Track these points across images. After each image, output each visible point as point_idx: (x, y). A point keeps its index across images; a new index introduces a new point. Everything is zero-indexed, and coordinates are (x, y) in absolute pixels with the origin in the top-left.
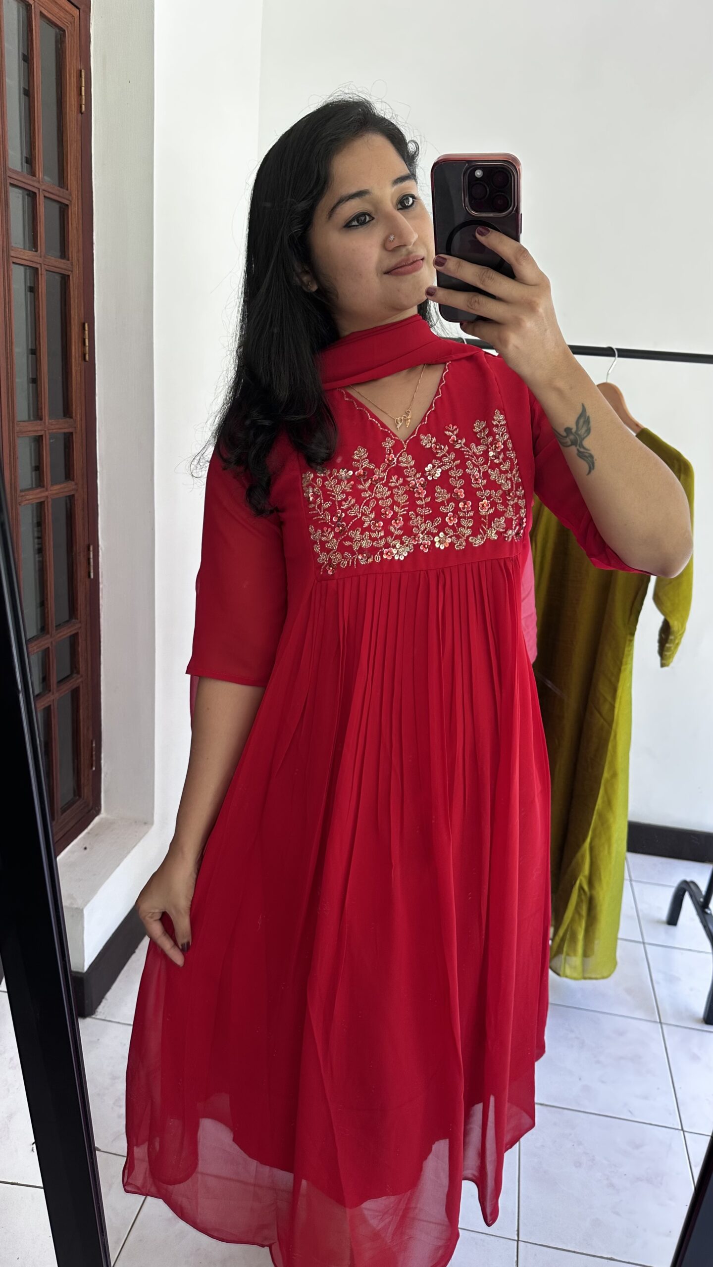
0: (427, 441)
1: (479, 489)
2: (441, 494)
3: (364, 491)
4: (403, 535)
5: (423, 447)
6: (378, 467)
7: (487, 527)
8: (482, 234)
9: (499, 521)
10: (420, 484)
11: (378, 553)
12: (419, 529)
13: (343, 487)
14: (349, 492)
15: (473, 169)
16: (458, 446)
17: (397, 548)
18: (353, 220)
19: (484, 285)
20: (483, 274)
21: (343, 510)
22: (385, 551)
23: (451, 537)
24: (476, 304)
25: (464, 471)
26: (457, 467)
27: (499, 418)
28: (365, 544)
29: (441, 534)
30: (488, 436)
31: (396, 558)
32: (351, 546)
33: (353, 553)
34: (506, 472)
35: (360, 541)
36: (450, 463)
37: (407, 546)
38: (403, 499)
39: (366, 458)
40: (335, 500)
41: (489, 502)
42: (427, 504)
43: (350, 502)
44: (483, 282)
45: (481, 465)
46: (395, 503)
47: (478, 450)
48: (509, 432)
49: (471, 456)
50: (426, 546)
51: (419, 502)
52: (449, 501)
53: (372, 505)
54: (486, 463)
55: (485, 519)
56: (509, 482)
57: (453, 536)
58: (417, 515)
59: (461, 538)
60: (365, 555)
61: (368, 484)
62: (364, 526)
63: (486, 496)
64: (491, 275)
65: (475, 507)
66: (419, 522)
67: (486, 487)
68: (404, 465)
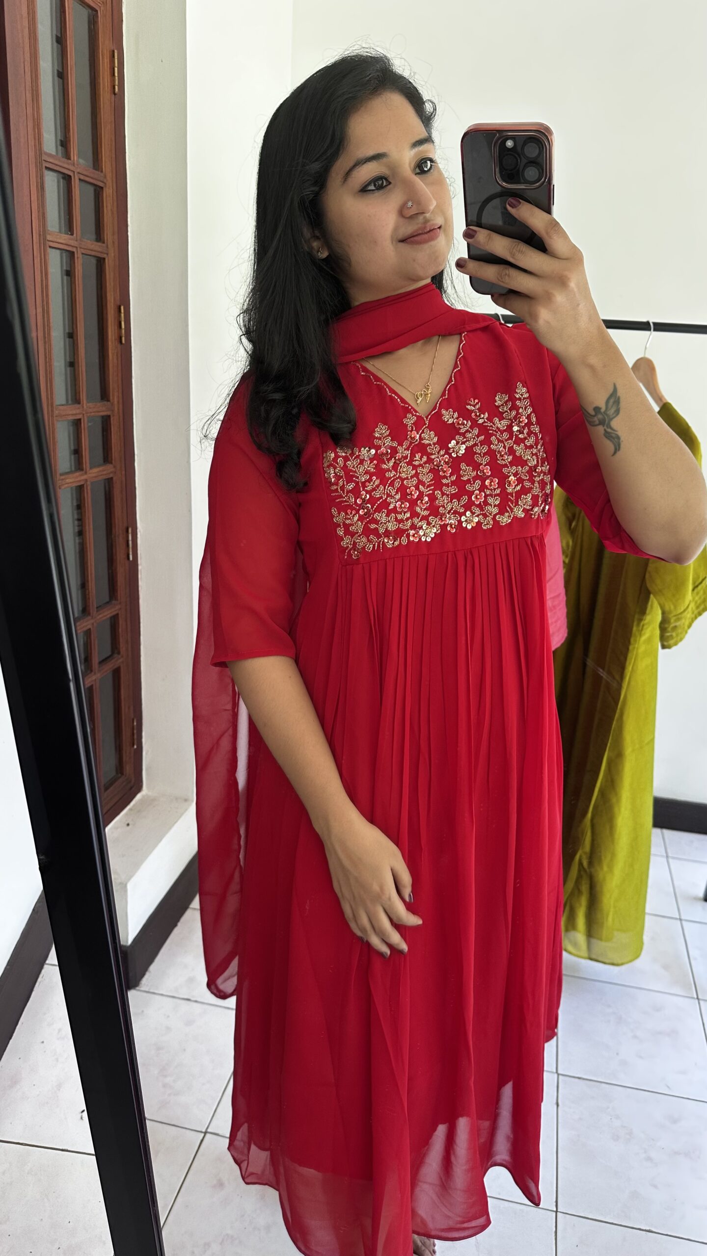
0: (449, 417)
1: (506, 466)
2: (467, 472)
3: (388, 470)
4: (429, 515)
5: (445, 423)
6: (401, 444)
7: (514, 505)
8: (513, 206)
9: (526, 498)
10: (445, 461)
11: (405, 535)
12: (445, 509)
13: (366, 467)
14: (373, 472)
15: (504, 139)
16: (481, 421)
17: (423, 530)
18: (369, 184)
19: (515, 259)
20: (514, 247)
21: (367, 492)
22: (412, 532)
23: (478, 516)
24: (507, 277)
25: (489, 447)
26: (482, 443)
27: (522, 391)
28: (391, 527)
29: (468, 513)
30: (511, 409)
31: (423, 539)
32: (376, 529)
33: (379, 536)
34: (531, 447)
35: (385, 523)
36: (474, 438)
37: (434, 526)
38: (427, 478)
39: (388, 436)
40: (358, 482)
41: (516, 478)
42: (453, 483)
43: (374, 483)
44: (513, 255)
45: (506, 440)
46: (420, 482)
47: (502, 424)
48: (532, 405)
49: (495, 431)
50: (453, 526)
51: (445, 481)
52: (476, 478)
53: (397, 484)
54: (510, 438)
55: (513, 497)
56: (534, 457)
57: (480, 514)
58: (443, 494)
59: (489, 517)
60: (391, 538)
61: (391, 464)
62: (390, 508)
63: (512, 473)
64: (521, 249)
65: (502, 484)
66: (445, 501)
67: (512, 463)
68: (427, 442)
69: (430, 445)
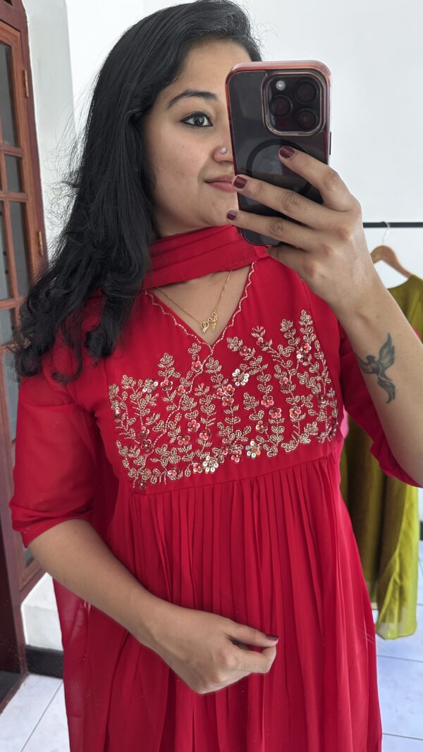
0: (234, 345)
1: (289, 395)
4: (212, 446)
7: (299, 433)
9: (312, 426)
10: (228, 391)
11: (188, 467)
12: (228, 440)
13: (148, 400)
16: (265, 349)
17: (207, 461)
20: (287, 198)
22: (194, 464)
23: (262, 445)
27: (305, 318)
29: (252, 443)
30: (295, 337)
31: (207, 471)
32: (159, 463)
35: (167, 457)
36: (258, 367)
37: (217, 457)
38: (210, 410)
39: (172, 366)
40: (139, 417)
41: (300, 408)
43: (155, 417)
46: (202, 414)
47: (286, 352)
48: (316, 332)
49: (279, 359)
50: (237, 456)
52: (259, 408)
55: (297, 425)
57: (265, 443)
59: (273, 445)
60: (175, 471)
62: (170, 442)
63: (296, 402)
64: (295, 200)
66: (229, 432)
67: (295, 393)
68: (210, 371)
69: (213, 374)
